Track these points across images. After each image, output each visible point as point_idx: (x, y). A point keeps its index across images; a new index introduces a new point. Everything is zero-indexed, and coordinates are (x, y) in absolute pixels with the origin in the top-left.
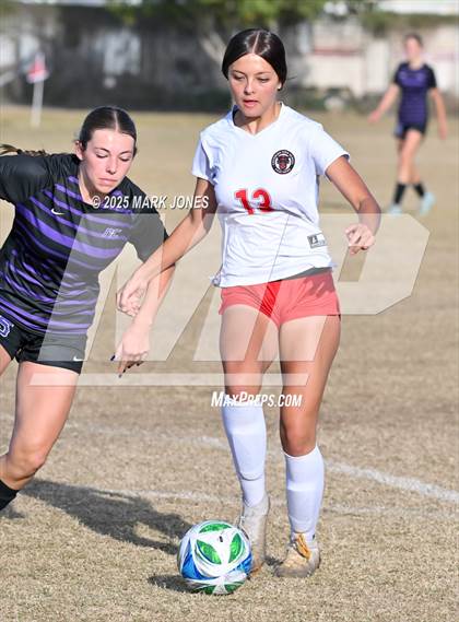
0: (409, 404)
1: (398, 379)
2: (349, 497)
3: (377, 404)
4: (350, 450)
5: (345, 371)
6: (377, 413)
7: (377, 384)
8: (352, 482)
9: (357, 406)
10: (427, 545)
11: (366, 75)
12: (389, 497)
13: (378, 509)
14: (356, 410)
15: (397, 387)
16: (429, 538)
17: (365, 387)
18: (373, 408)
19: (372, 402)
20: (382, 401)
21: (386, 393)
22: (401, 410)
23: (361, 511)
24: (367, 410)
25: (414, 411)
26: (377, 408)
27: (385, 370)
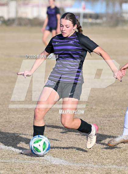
0: (24, 124)
1: (20, 116)
2: (4, 156)
3: (13, 125)
4: (3, 140)
5: (2, 113)
6: (13, 128)
7: (13, 118)
8: (4, 151)
9: (6, 125)
10: (30, 172)
11: (9, 12)
12: (17, 156)
13: (13, 160)
14: (6, 127)
15: (20, 119)
16: (31, 170)
17: (9, 119)
18: (11, 126)
19: (11, 124)
20: (14, 123)
21: (16, 121)
22: (21, 126)
23: (7, 161)
24: (9, 127)
25: (26, 126)
26: (13, 126)
27: (16, 113)
